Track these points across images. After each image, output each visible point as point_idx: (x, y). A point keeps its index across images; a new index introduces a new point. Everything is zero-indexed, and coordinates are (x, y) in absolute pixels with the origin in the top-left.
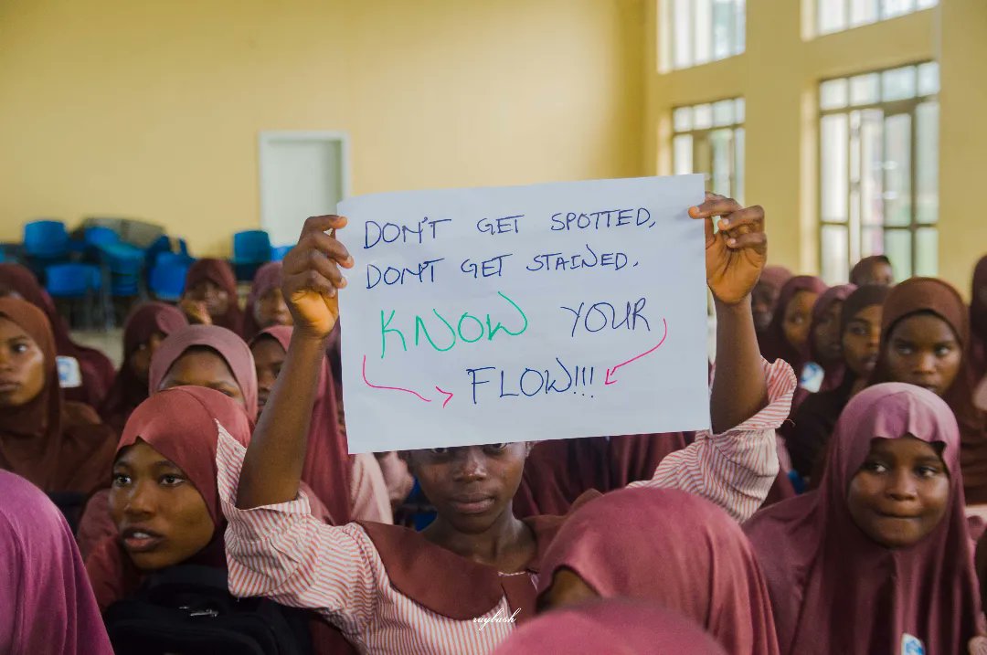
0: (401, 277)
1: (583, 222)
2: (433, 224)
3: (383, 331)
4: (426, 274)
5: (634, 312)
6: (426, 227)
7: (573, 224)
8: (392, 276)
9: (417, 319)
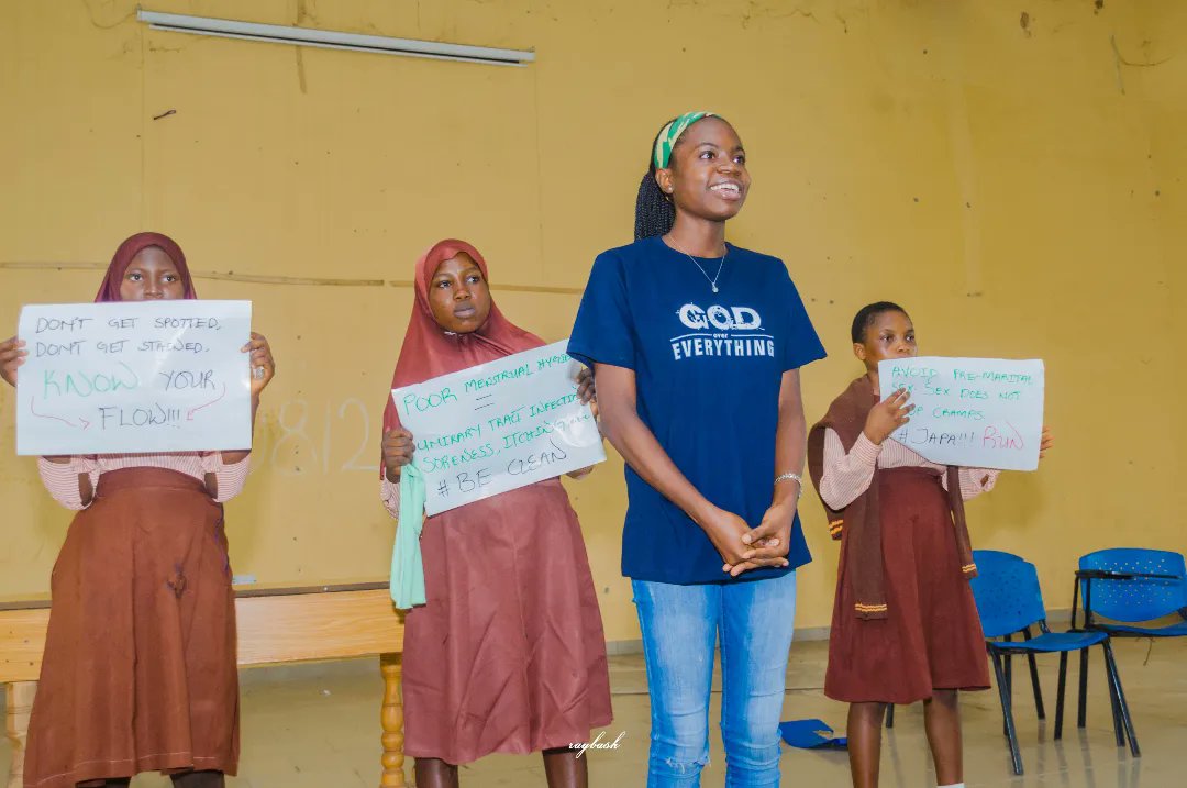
0: (58, 351)
1: (175, 323)
2: (81, 321)
3: (47, 383)
4: (75, 349)
5: (205, 378)
6: (77, 323)
7: (168, 325)
8: (52, 350)
9: (69, 377)
